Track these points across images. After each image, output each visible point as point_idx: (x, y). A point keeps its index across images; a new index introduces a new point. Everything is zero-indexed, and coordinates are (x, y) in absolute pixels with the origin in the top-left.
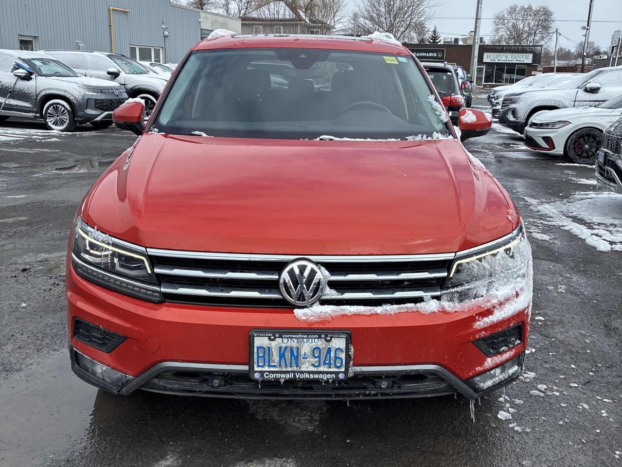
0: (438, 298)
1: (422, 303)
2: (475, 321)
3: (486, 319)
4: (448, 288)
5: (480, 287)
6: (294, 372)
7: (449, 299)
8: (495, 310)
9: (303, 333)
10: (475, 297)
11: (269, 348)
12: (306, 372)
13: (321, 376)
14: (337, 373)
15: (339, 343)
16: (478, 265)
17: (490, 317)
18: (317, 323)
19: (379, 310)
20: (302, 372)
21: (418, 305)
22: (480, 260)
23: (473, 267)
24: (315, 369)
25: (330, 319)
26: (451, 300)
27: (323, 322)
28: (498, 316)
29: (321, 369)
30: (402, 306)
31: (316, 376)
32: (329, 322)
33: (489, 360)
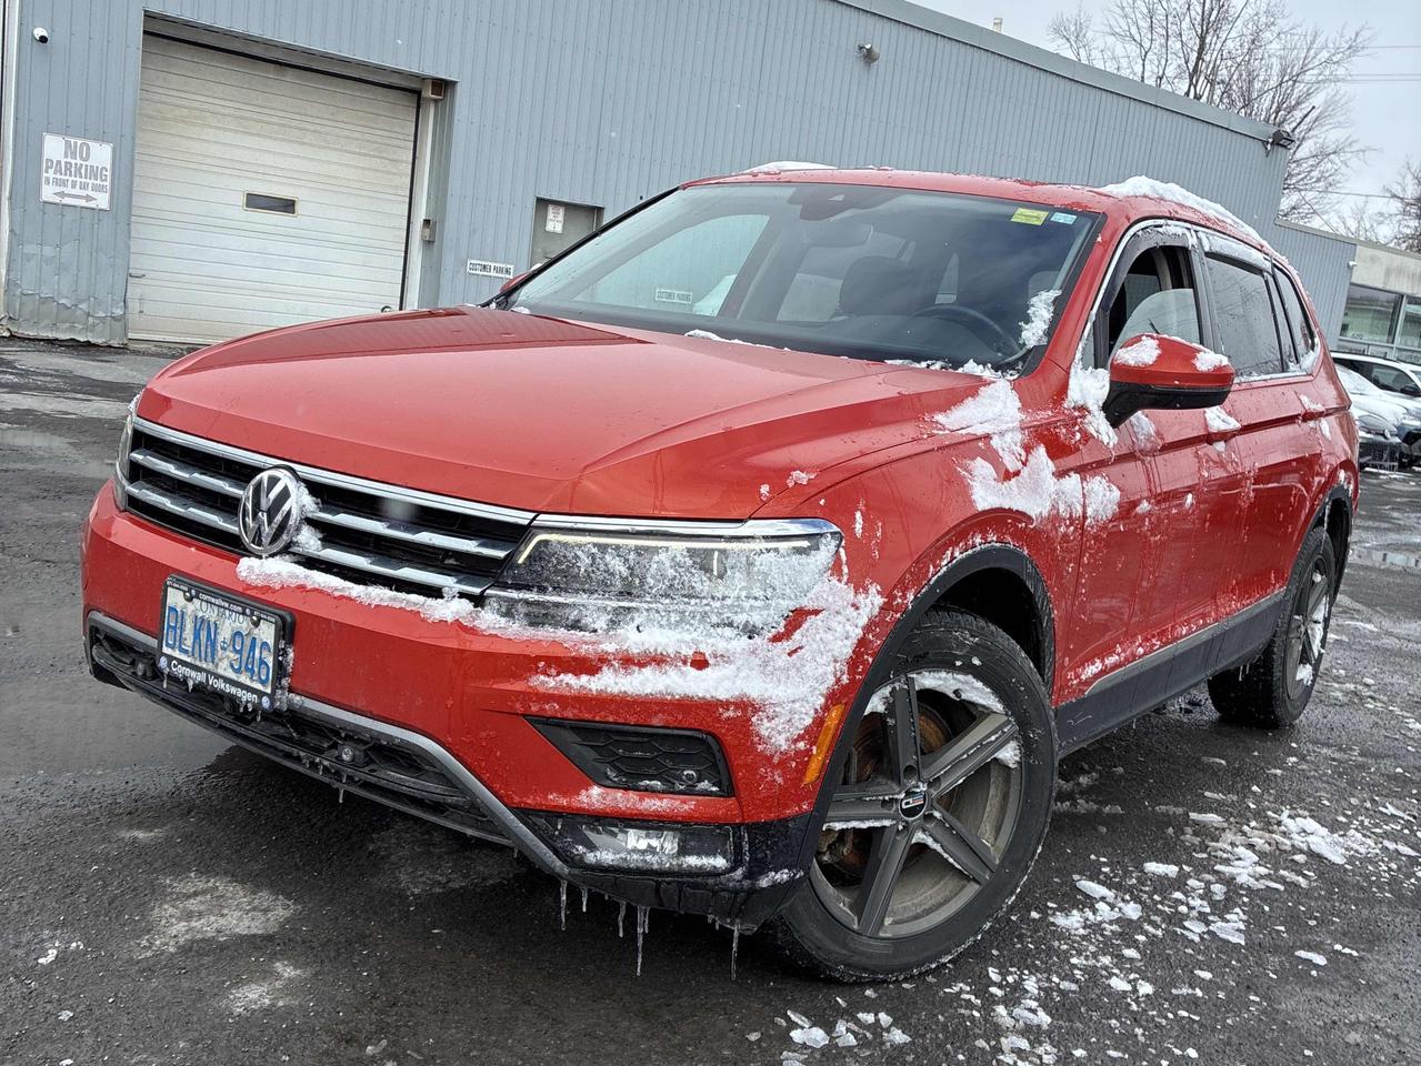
0: (478, 601)
1: (439, 600)
2: (537, 671)
3: (569, 678)
4: (505, 587)
5: (593, 608)
6: (208, 672)
7: (503, 610)
8: (605, 668)
9: (225, 598)
10: (576, 625)
11: (183, 613)
12: (222, 677)
13: (240, 693)
14: (261, 694)
15: (267, 633)
16: (593, 556)
17: (584, 678)
18: (256, 587)
19: (356, 590)
20: (218, 677)
21: (431, 601)
22: (603, 548)
23: (577, 557)
24: (232, 675)
25: (277, 587)
26: (508, 614)
27: (267, 589)
28: (608, 682)
29: (244, 679)
30: (403, 595)
31: (233, 690)
32: (274, 592)
33: (596, 791)
